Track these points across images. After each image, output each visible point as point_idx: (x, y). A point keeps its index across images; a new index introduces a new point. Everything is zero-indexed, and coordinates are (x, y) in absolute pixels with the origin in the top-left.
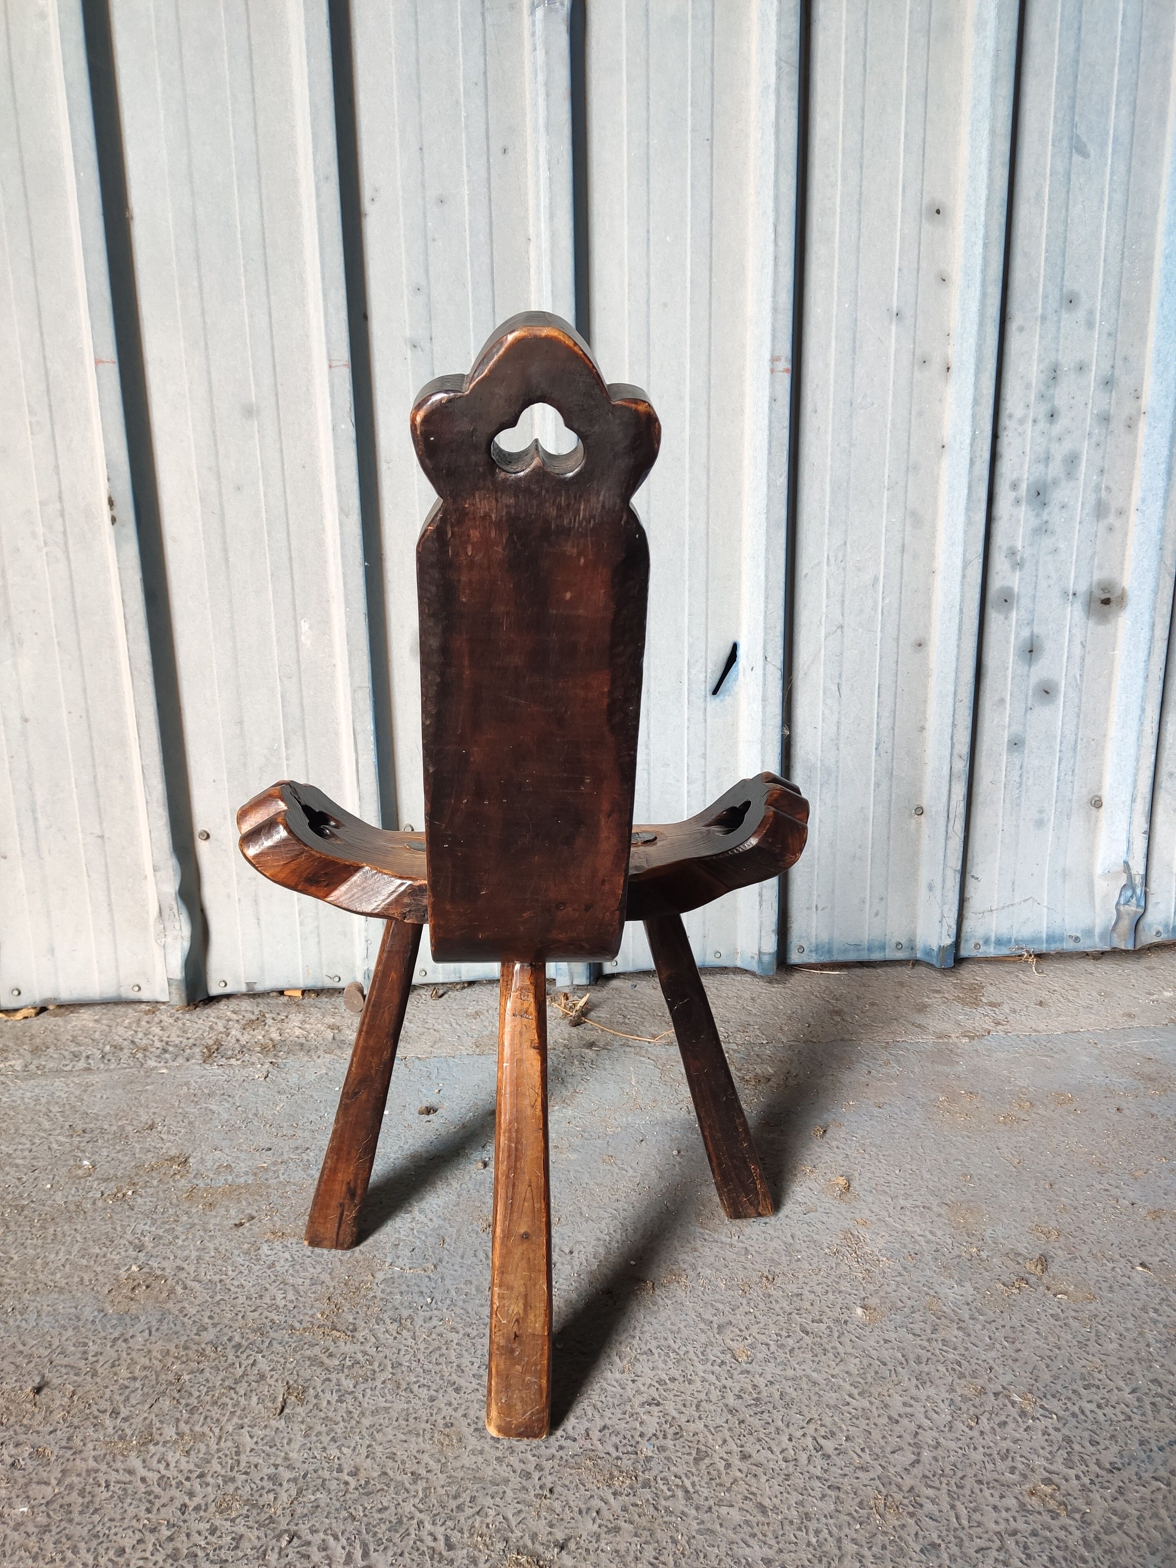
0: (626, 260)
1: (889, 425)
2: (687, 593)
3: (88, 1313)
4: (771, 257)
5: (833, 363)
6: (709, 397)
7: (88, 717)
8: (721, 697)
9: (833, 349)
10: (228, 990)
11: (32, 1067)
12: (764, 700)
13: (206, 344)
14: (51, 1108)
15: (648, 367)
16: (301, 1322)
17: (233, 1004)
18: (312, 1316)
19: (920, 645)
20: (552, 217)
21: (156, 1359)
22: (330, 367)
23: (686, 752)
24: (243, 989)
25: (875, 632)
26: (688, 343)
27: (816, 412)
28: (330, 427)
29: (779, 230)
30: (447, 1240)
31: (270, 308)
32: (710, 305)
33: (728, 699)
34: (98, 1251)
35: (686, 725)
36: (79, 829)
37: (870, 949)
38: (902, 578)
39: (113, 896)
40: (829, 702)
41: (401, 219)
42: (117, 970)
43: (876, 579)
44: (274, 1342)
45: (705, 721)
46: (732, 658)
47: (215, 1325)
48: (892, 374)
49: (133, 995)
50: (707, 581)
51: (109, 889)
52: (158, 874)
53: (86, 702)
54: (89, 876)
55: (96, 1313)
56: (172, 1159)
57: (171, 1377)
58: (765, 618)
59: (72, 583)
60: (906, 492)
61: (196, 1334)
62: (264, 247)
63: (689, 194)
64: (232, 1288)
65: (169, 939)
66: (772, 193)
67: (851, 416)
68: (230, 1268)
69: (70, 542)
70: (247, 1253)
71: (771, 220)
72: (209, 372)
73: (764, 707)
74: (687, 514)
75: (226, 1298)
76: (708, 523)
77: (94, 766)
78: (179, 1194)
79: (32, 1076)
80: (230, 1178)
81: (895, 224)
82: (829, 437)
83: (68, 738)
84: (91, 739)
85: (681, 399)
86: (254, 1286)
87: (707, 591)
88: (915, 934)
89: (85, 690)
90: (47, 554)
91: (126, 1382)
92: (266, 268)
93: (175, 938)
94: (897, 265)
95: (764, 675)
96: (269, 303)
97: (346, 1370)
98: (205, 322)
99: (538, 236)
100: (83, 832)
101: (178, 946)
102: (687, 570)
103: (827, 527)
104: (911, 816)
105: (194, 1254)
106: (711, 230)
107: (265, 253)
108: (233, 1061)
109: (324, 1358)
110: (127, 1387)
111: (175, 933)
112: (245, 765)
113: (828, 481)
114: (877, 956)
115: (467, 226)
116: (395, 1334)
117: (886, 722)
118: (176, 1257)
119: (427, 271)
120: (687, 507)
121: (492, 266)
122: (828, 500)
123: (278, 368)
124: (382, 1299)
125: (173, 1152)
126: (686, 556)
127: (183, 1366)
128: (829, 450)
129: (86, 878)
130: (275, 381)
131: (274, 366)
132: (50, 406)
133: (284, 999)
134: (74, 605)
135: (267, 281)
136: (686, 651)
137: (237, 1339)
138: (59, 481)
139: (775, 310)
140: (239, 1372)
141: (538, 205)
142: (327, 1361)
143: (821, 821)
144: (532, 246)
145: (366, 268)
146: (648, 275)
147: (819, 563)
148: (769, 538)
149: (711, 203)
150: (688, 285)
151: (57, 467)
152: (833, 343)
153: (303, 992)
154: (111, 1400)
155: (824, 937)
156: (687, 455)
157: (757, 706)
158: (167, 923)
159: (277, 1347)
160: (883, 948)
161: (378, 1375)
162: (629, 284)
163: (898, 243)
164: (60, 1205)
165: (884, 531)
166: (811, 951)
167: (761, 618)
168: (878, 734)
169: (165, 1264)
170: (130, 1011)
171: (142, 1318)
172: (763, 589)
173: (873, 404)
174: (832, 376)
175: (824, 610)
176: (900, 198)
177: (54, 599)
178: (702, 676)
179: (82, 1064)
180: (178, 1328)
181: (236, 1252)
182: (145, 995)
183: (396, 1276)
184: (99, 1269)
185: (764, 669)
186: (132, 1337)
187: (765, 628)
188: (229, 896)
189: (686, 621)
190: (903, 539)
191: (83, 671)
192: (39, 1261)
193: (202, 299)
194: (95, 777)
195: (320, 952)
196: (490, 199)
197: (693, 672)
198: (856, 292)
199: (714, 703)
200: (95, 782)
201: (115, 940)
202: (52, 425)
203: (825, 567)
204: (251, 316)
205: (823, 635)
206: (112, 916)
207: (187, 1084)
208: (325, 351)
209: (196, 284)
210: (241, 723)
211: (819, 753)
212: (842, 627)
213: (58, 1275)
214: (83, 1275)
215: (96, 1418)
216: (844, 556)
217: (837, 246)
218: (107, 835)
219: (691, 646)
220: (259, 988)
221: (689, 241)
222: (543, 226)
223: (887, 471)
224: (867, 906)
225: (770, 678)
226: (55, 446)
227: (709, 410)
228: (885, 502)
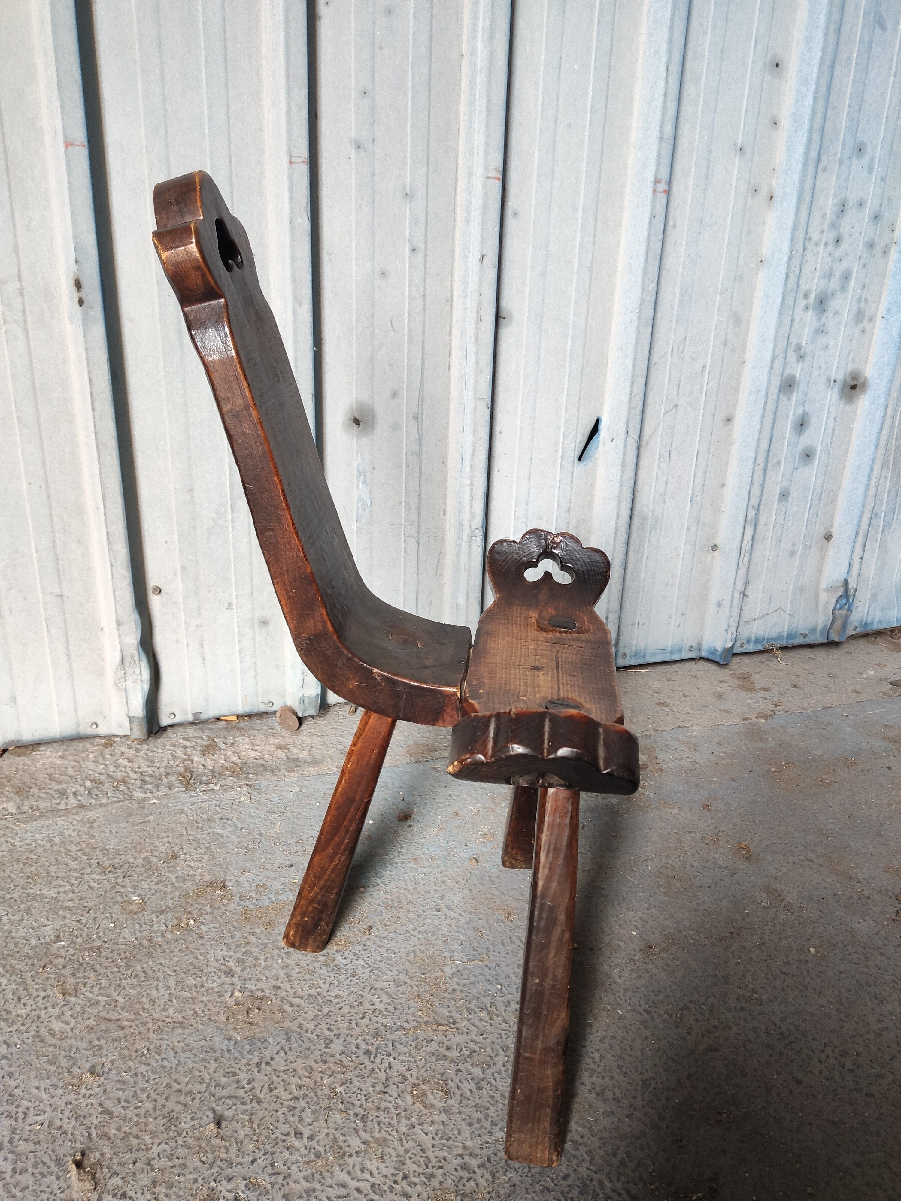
0: (541, 82)
1: (726, 241)
2: (566, 377)
3: (219, 1042)
4: (662, 92)
5: (691, 186)
6: (597, 209)
7: (47, 487)
8: (585, 463)
9: (692, 174)
10: (177, 720)
12: (623, 466)
13: (166, 132)
14: (69, 848)
15: (552, 179)
16: (407, 1021)
17: (180, 731)
18: (414, 1015)
19: (729, 420)
20: (491, 38)
21: (305, 1077)
22: (291, 163)
23: (556, 507)
24: (190, 718)
25: (699, 410)
26: (585, 161)
27: (675, 227)
28: (287, 220)
29: (670, 69)
30: (483, 931)
31: (228, 100)
32: (604, 129)
33: (590, 464)
34: (194, 982)
35: (558, 485)
36: (39, 589)
37: (672, 652)
38: (722, 366)
39: (71, 648)
40: (662, 466)
41: (353, 24)
42: (76, 711)
43: (704, 367)
44: (396, 1044)
45: (572, 482)
46: (595, 430)
47: (338, 1036)
48: (732, 199)
49: (90, 731)
50: (583, 368)
51: (67, 641)
52: (121, 628)
53: (45, 473)
54: (48, 631)
55: (227, 1042)
56: (211, 885)
57: (327, 1091)
58: (630, 399)
59: (31, 361)
60: (732, 297)
61: (326, 1047)
62: (225, 40)
63: (595, 28)
64: (332, 999)
65: (129, 683)
66: (666, 36)
67: (700, 232)
68: (320, 981)
69: (29, 321)
70: (326, 965)
71: (664, 60)
72: (168, 159)
73: (623, 472)
74: (572, 311)
75: (332, 1009)
76: (587, 319)
77: (53, 533)
78: (236, 917)
79: (32, 819)
81: (746, 72)
82: (683, 249)
83: (28, 507)
84: (50, 507)
85: (576, 209)
86: (350, 994)
87: (582, 376)
88: (702, 640)
89: (44, 462)
90: (6, 332)
91: (290, 1103)
92: (226, 61)
93: (135, 682)
94: (744, 108)
95: (625, 446)
96: (227, 96)
97: (468, 1060)
98: (165, 110)
99: (473, 53)
100: (43, 593)
101: (138, 687)
102: (568, 357)
103: (674, 324)
104: (708, 552)
105: (282, 973)
106: (610, 62)
107: (225, 46)
108: (212, 786)
109: (443, 1051)
110: (295, 1108)
111: (135, 677)
112: (194, 527)
113: (678, 286)
114: (677, 656)
115: (411, 37)
116: (489, 1021)
117: (699, 480)
118: (267, 978)
119: (373, 76)
120: (573, 304)
121: (430, 77)
122: (677, 301)
123: (233, 159)
124: (461, 991)
125: (208, 878)
126: (569, 346)
127: (331, 1079)
128: (682, 260)
129: (46, 634)
130: (231, 171)
131: (230, 157)
132: (9, 184)
133: (222, 724)
134: (33, 382)
135: (226, 73)
136: (562, 425)
137: (363, 1046)
138: (19, 261)
139: (661, 138)
140: (382, 1076)
141: (474, 25)
142: (448, 1053)
143: (647, 558)
144: (464, 63)
145: (318, 69)
146: (558, 97)
147: (665, 354)
148: (638, 334)
149: (612, 37)
150: (589, 109)
151: (16, 247)
152: (693, 169)
153: (238, 717)
154: (286, 1122)
155: (641, 645)
156: (576, 259)
157: (616, 471)
158: (127, 669)
159: (400, 1048)
160: (680, 650)
161: (496, 1059)
162: (543, 104)
163: (747, 89)
164: (133, 942)
165: (714, 328)
166: (631, 657)
167: (626, 400)
168: (693, 490)
169: (261, 985)
170: (88, 745)
171: (271, 1040)
172: (630, 375)
173: (716, 223)
174: (689, 198)
175: (665, 392)
176: (752, 50)
177: (13, 376)
178: (572, 446)
179: (73, 802)
180: (307, 1044)
182: (102, 730)
183: (460, 968)
184: (204, 999)
185: (626, 441)
186: (272, 1059)
187: (629, 408)
188: (178, 642)
189: (565, 400)
190: (726, 335)
191: (42, 444)
192: (144, 999)
193: (163, 87)
194: (54, 542)
195: (257, 683)
196: (432, 15)
197: (566, 442)
198: (713, 127)
199: (579, 467)
200: (54, 547)
201: (73, 686)
202: (12, 204)
203: (670, 357)
204: (210, 107)
205: (663, 412)
206: (71, 665)
207: (182, 811)
208: (285, 147)
209: (158, 71)
210: (192, 490)
211: (651, 506)
212: (676, 406)
213: (171, 1011)
214: (193, 1006)
215: (284, 1141)
216: (684, 348)
217: (703, 86)
218: (65, 594)
219: (567, 421)
220: (204, 717)
221: (592, 70)
222: (480, 45)
223: (721, 279)
224: (673, 620)
225: (629, 448)
226: (14, 225)
227: (596, 220)
228: (717, 304)
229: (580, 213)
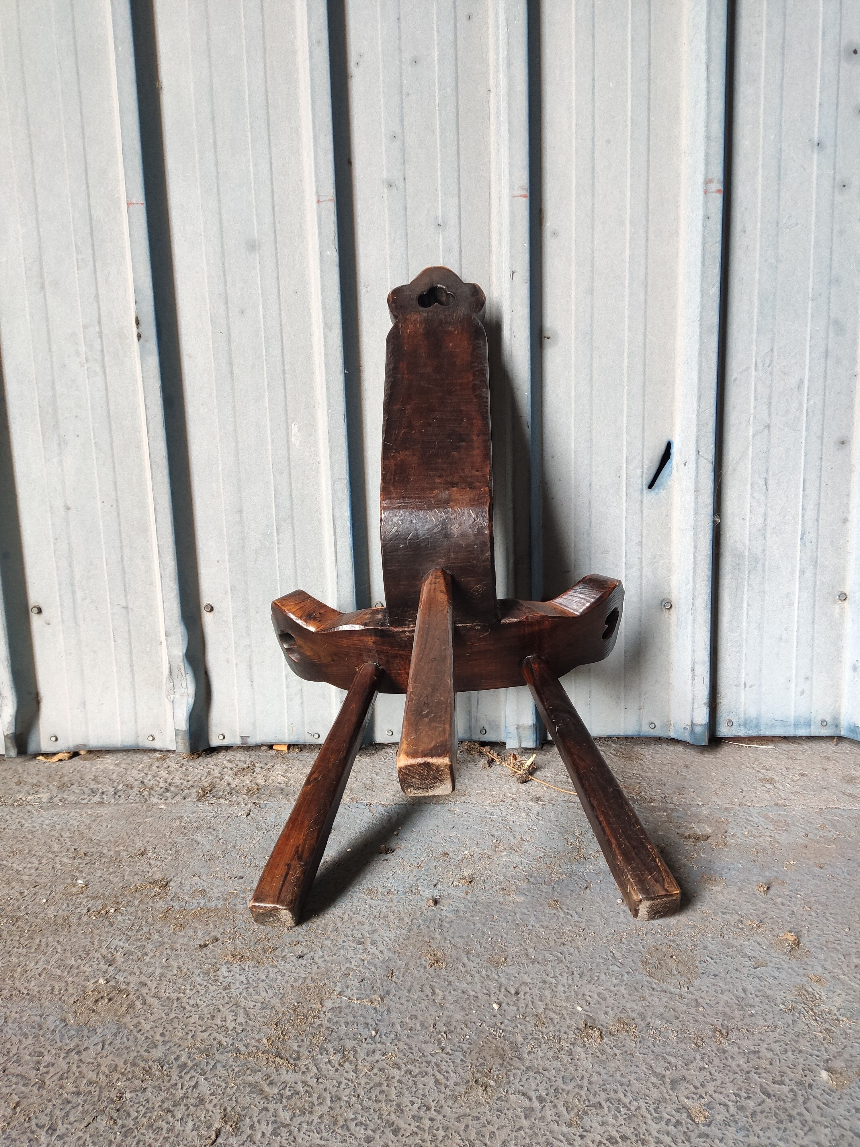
0: (574, 104)
1: (812, 243)
2: (625, 397)
3: (51, 1022)
4: (704, 92)
5: (760, 188)
6: (647, 221)
7: (118, 506)
8: (657, 491)
9: (760, 176)
10: (226, 742)
11: (56, 800)
12: (697, 490)
13: (219, 190)
14: (63, 834)
15: (593, 196)
16: (246, 1046)
17: (230, 755)
18: (259, 1041)
19: (843, 443)
20: (509, 65)
21: (104, 1074)
22: (318, 202)
23: (624, 540)
24: (238, 742)
25: (800, 431)
26: (629, 174)
27: (744, 232)
28: (318, 254)
29: (711, 68)
30: (396, 973)
31: (271, 158)
32: (648, 141)
33: (663, 493)
34: (73, 962)
35: (624, 515)
36: (108, 600)
37: (796, 725)
38: (825, 381)
39: (134, 658)
40: (756, 495)
41: (381, 78)
42: (136, 721)
43: (801, 382)
44: (219, 1066)
45: (642, 512)
46: (666, 456)
47: (165, 1043)
48: (814, 197)
49: (148, 744)
50: (644, 386)
51: (131, 651)
52: (169, 639)
53: (116, 493)
54: (115, 641)
55: (58, 1023)
56: (155, 882)
57: (114, 1094)
58: (698, 415)
59: (107, 394)
60: (829, 303)
61: (146, 1051)
62: (267, 107)
63: (629, 46)
64: (187, 1007)
65: (177, 696)
66: (704, 37)
67: (777, 235)
68: (189, 987)
69: (107, 359)
70: (207, 973)
71: (704, 61)
72: (220, 214)
73: (696, 497)
74: (626, 327)
75: (180, 1016)
76: (645, 334)
77: (121, 548)
78: (156, 913)
79: (54, 807)
80: (203, 902)
81: (816, 64)
82: (757, 254)
83: (101, 524)
84: (120, 525)
85: (622, 223)
86: (208, 1006)
87: (644, 395)
88: (839, 713)
89: (115, 483)
90: (87, 368)
91: (69, 1097)
92: (269, 125)
93: (182, 695)
94: (818, 101)
95: (697, 468)
96: (270, 154)
97: (284, 1101)
98: (218, 172)
99: (497, 86)
100: (111, 604)
101: (184, 701)
102: (626, 376)
103: (755, 336)
104: (834, 602)
105: (159, 971)
106: (649, 76)
107: (268, 112)
108: (222, 801)
109: (264, 1085)
110: (69, 1102)
111: (183, 690)
112: (243, 548)
113: (756, 293)
114: (802, 732)
115: (436, 81)
116: (337, 1066)
117: (811, 514)
118: (141, 973)
119: (402, 121)
120: (627, 320)
121: (458, 114)
122: (756, 310)
123: (276, 209)
124: (328, 1028)
125: (158, 876)
126: (625, 364)
127: (127, 1083)
128: (757, 266)
129: (113, 643)
130: (274, 219)
131: (273, 207)
132: (93, 246)
133: (272, 753)
134: (108, 412)
135: (269, 135)
136: (625, 449)
137: (184, 1059)
138: (99, 308)
139: (708, 138)
140: (180, 1093)
141: (497, 60)
142: (267, 1089)
143: (749, 605)
144: (492, 96)
145: (351, 121)
146: (593, 116)
147: (747, 369)
148: (702, 343)
149: (649, 52)
150: (629, 123)
151: (97, 296)
152: (760, 171)
153: (289, 747)
154: (51, 1114)
155: (752, 713)
156: (627, 273)
157: (690, 497)
158: (175, 681)
159: (221, 1071)
160: (808, 724)
161: (316, 1108)
162: (577, 125)
163: (819, 81)
164: (50, 918)
165: (808, 338)
166: (740, 725)
167: (694, 416)
168: (803, 525)
169: (131, 979)
170: (145, 757)
171: (99, 1031)
172: (696, 389)
173: (797, 224)
174: (759, 200)
175: (752, 411)
176: (820, 41)
177: (92, 407)
178: (639, 472)
179: (97, 798)
180: (131, 1043)
181: (197, 972)
182: (158, 744)
183: (343, 1005)
184: (70, 980)
185: (697, 462)
186: (86, 1049)
187: (698, 425)
188: (228, 661)
189: (625, 421)
190: (827, 345)
191: (114, 467)
192: (19, 969)
193: (216, 153)
194: (122, 556)
195: (303, 712)
196: (456, 58)
197: (631, 468)
198: (780, 125)
199: (650, 496)
200: (122, 561)
201: (135, 696)
202: (94, 261)
203: (753, 372)
204: (255, 165)
205: (751, 433)
206: (133, 675)
207: (180, 818)
208: (314, 189)
209: (211, 140)
210: (241, 512)
211: (747, 542)
212: (768, 427)
213: (33, 984)
214: (54, 983)
215: (33, 1132)
216: (771, 361)
217: (762, 85)
218: (130, 607)
219: (629, 444)
220: (252, 741)
221: (629, 86)
222: (501, 76)
223: (811, 284)
224: (793, 684)
225: (702, 470)
226: (96, 279)
227: (647, 232)
228: (809, 311)
229: (628, 226)
